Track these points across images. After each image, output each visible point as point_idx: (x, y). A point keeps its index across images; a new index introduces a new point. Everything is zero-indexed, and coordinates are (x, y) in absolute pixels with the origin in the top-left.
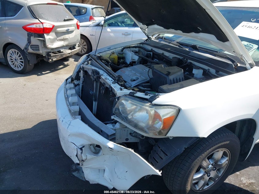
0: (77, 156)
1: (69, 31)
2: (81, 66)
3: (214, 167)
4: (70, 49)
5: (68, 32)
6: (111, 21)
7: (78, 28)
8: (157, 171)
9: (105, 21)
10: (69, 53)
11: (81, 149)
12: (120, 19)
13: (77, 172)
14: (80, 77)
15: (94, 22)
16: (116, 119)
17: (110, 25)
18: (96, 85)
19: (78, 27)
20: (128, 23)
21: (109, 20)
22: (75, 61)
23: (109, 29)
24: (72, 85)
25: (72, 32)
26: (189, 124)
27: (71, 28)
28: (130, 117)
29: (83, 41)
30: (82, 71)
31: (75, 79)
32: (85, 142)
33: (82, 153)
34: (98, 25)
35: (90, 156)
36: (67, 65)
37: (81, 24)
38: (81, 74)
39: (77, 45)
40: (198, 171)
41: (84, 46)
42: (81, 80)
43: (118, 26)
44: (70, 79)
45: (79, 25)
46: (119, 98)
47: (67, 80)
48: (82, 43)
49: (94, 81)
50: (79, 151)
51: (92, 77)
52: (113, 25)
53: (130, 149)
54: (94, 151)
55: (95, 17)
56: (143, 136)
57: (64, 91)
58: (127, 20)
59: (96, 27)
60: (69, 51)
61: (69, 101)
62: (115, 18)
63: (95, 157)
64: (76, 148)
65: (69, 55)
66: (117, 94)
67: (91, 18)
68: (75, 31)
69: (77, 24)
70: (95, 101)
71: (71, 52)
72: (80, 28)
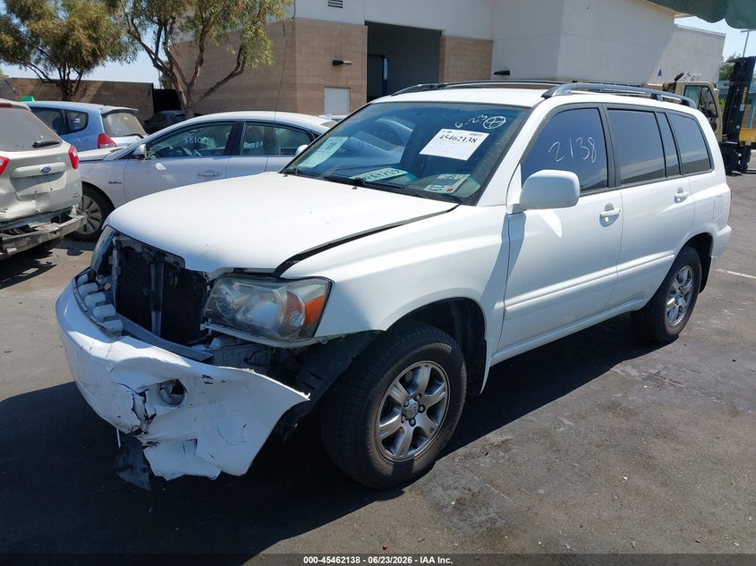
0: (133, 409)
1: (50, 172)
2: (114, 240)
3: (420, 406)
4: (55, 220)
5: (48, 176)
6: (163, 146)
7: (74, 166)
8: (302, 394)
9: (149, 145)
10: (55, 232)
11: (142, 394)
12: (188, 138)
13: (129, 470)
14: (111, 266)
15: (114, 148)
16: (213, 327)
17: (162, 154)
18: (157, 272)
19: (74, 162)
20: (209, 148)
21: (158, 142)
22: (69, 254)
23: (160, 165)
24: (94, 286)
25: (58, 175)
26: (352, 310)
27: (54, 166)
28: (239, 317)
29: (88, 200)
30: (115, 252)
31: (100, 272)
32: (152, 380)
33: (145, 402)
34: (130, 155)
35: (161, 410)
36: (49, 266)
37: (82, 155)
38: (115, 259)
39: (74, 211)
40: (387, 413)
41: (92, 212)
42: (114, 272)
43: (185, 155)
44: (86, 276)
45: (77, 157)
46: (212, 283)
47: (77, 278)
48: (85, 206)
49: (151, 263)
50: (139, 399)
51: (145, 256)
52: (170, 154)
53: (248, 370)
54: (169, 400)
55: (115, 136)
56: (272, 348)
57: (74, 301)
58: (206, 141)
59: (125, 162)
60: (55, 227)
61: (96, 315)
62: (173, 138)
63: (174, 410)
64: (130, 393)
65: (54, 236)
66: (209, 275)
67: (103, 141)
68: (65, 174)
69: (71, 155)
70: (155, 310)
71: (60, 229)
72: (80, 165)
